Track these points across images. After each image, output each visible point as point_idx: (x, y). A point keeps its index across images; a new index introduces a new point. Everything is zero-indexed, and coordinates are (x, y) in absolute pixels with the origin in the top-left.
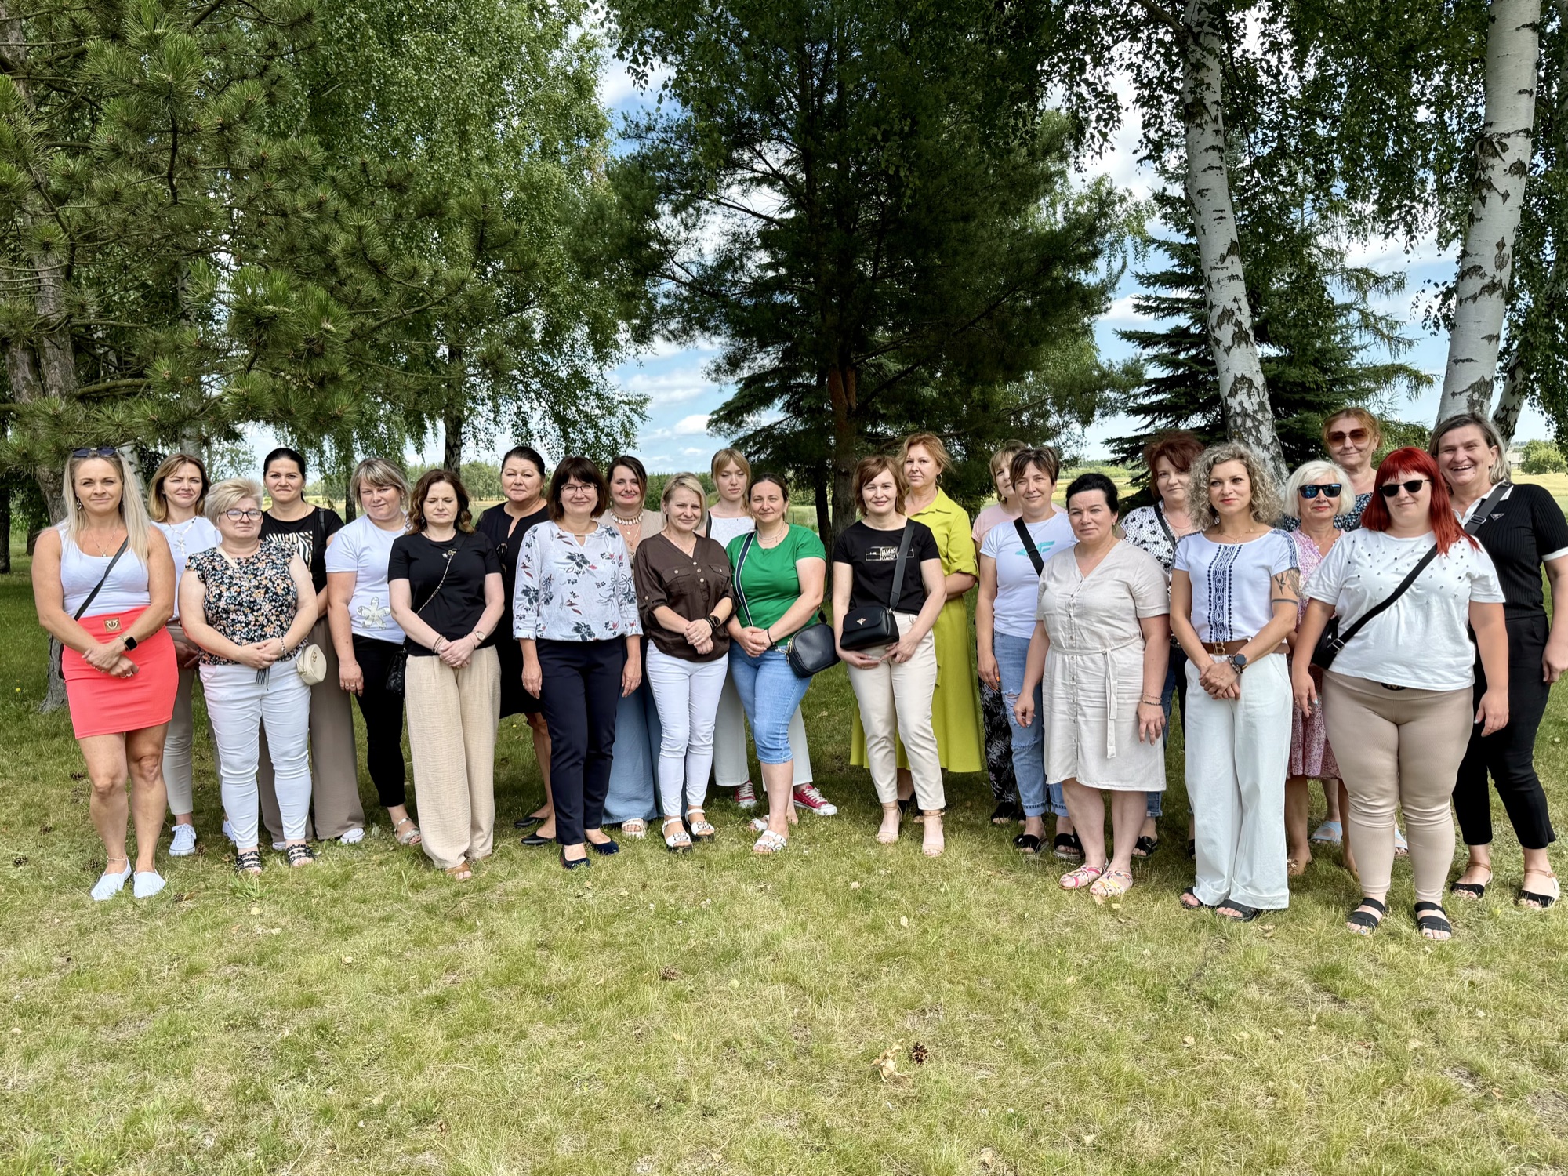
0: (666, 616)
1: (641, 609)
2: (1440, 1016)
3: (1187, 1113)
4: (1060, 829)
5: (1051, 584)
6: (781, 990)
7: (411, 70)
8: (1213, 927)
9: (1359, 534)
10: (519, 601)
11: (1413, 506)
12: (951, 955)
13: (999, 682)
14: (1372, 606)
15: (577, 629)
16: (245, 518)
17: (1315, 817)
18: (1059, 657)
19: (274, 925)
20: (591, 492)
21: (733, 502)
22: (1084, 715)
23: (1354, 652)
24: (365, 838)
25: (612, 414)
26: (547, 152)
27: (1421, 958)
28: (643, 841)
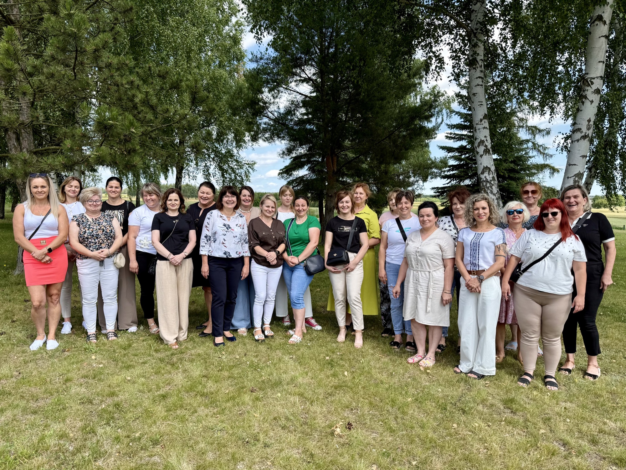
0: (259, 250)
1: (250, 247)
2: (552, 420)
3: (453, 454)
4: (408, 340)
5: (410, 243)
6: (297, 399)
7: (170, 31)
8: (466, 381)
9: (532, 231)
10: (203, 240)
11: (554, 222)
12: (364, 388)
13: (387, 281)
14: (535, 260)
15: (225, 253)
16: (95, 203)
17: (507, 339)
18: (412, 271)
19: (101, 363)
20: (234, 199)
21: (287, 206)
22: (420, 295)
23: (526, 277)
24: (137, 330)
25: (242, 168)
26: (221, 66)
27: (546, 397)
28: (246, 337)
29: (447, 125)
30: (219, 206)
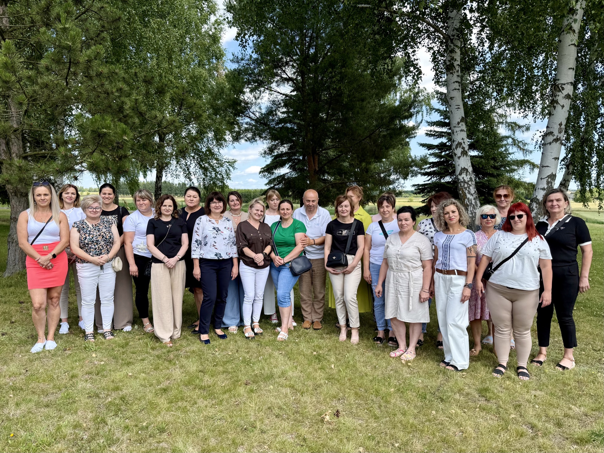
0: (247, 251)
1: (238, 248)
2: (522, 407)
3: (431, 437)
4: (390, 335)
5: (390, 246)
6: (288, 390)
7: (151, 33)
8: (444, 373)
9: (502, 232)
10: (194, 245)
11: (520, 224)
12: (349, 380)
14: (504, 259)
15: (216, 255)
16: (94, 210)
17: (484, 334)
18: (392, 273)
19: (102, 361)
20: (221, 204)
21: (274, 210)
22: (401, 294)
23: (497, 275)
24: (132, 329)
25: (222, 166)
26: (201, 64)
27: (518, 386)
28: (236, 334)
29: (427, 122)
30: (207, 211)
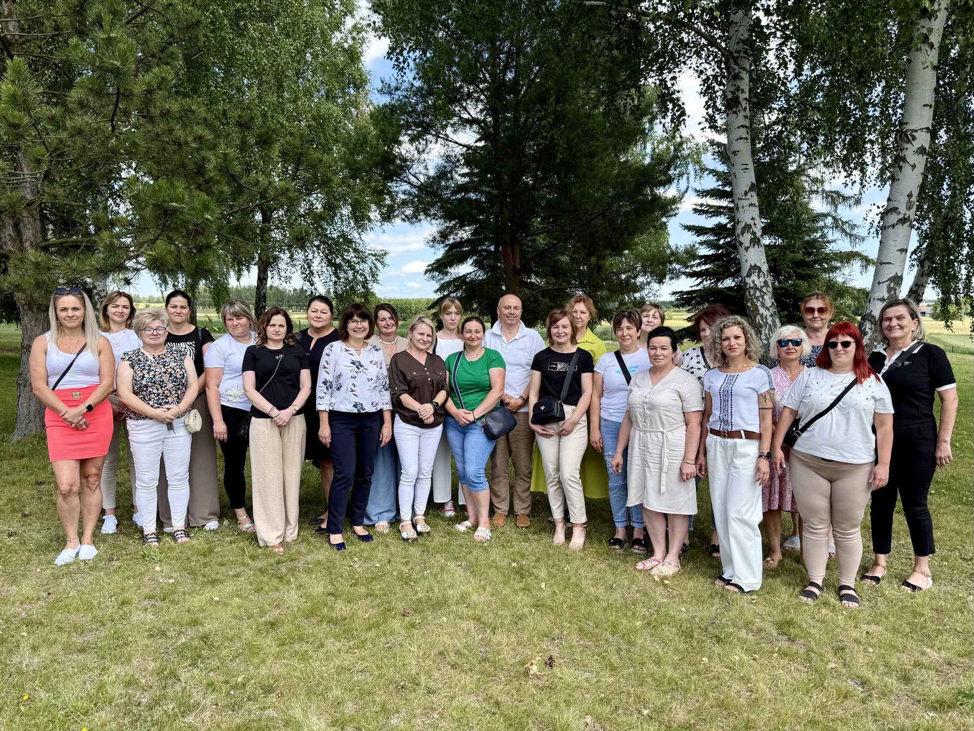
0: (407, 400)
1: (392, 395)
2: (847, 650)
3: (701, 699)
4: (637, 535)
5: (635, 389)
6: (472, 625)
7: (250, 46)
8: (722, 595)
9: (814, 370)
10: (320, 389)
11: (845, 356)
12: (570, 607)
13: (602, 448)
14: (817, 413)
15: (355, 406)
16: (155, 333)
17: (786, 533)
18: (637, 432)
19: (171, 577)
20: (366, 324)
21: (451, 330)
22: (649, 468)
23: (806, 439)
24: (219, 527)
25: (364, 261)
26: (330, 96)
27: (840, 617)
28: (388, 534)
29: (696, 191)
30: (342, 335)
